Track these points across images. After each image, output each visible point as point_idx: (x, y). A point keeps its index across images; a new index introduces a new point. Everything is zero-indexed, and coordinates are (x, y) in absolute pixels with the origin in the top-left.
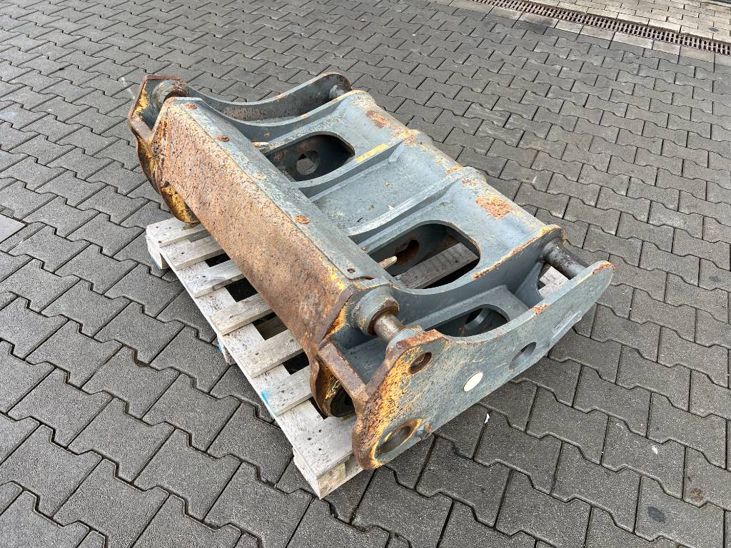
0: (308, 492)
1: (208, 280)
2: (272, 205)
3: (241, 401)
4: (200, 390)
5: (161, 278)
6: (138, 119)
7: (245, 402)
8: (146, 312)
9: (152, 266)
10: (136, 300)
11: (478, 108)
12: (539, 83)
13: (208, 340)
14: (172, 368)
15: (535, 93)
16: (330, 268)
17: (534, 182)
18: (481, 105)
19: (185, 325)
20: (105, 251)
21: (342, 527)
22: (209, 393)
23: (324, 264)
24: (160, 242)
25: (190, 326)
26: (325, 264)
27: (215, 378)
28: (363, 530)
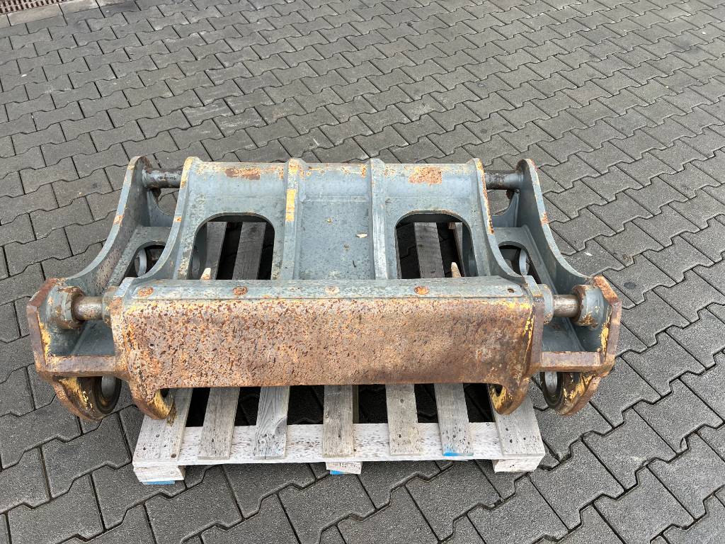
0: (521, 477)
1: (273, 433)
2: (385, 301)
3: (403, 485)
4: (368, 516)
5: (187, 489)
6: (56, 360)
7: (406, 482)
8: (227, 525)
9: (161, 490)
10: (202, 529)
11: (193, 111)
12: (203, 58)
13: (313, 480)
14: (324, 530)
15: (213, 69)
16: (500, 302)
17: (318, 144)
18: (190, 107)
19: (277, 493)
20: (88, 535)
21: (561, 468)
22: (377, 510)
23: (492, 304)
24: (173, 456)
25: (281, 489)
26: (492, 302)
27: (363, 495)
28: (569, 457)
